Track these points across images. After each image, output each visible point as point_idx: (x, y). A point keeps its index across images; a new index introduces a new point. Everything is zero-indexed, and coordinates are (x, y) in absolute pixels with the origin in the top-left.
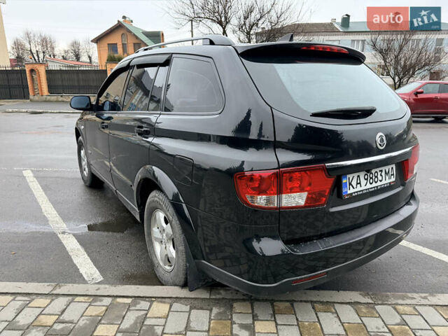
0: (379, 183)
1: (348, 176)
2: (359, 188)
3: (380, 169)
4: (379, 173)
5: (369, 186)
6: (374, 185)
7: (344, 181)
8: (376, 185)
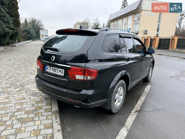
0: (56, 73)
1: (48, 66)
2: (50, 71)
3: (58, 69)
4: (57, 70)
5: (53, 72)
6: (55, 72)
7: (46, 67)
8: (55, 73)
